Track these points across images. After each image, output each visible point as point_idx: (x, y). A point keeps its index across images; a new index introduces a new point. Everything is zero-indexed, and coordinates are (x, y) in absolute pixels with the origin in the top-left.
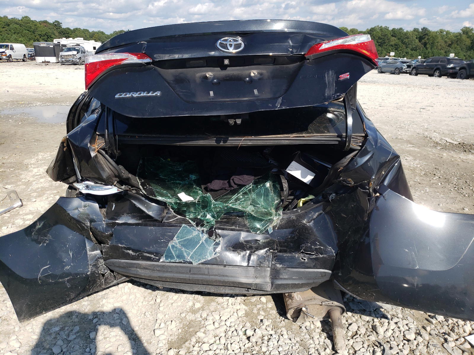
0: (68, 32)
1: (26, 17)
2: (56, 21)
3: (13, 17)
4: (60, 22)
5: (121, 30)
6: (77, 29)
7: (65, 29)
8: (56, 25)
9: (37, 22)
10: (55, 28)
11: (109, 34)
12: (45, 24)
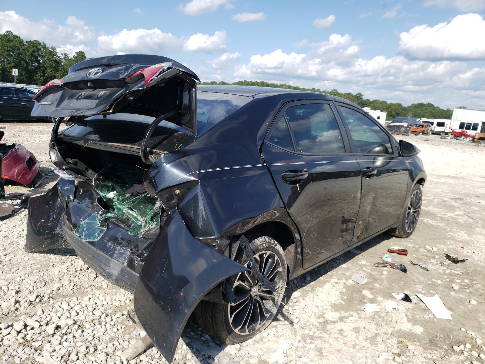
0: (366, 103)
1: (335, 90)
2: (359, 94)
3: (325, 90)
4: (362, 94)
5: (421, 102)
6: (376, 100)
7: (364, 101)
8: (358, 97)
9: (343, 94)
10: (356, 100)
11: (406, 106)
12: (349, 96)
